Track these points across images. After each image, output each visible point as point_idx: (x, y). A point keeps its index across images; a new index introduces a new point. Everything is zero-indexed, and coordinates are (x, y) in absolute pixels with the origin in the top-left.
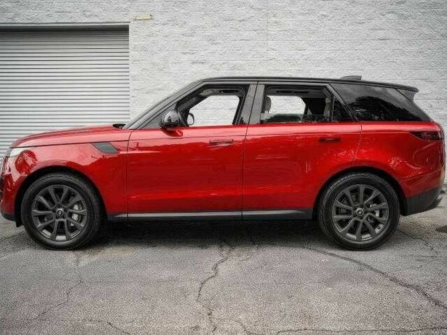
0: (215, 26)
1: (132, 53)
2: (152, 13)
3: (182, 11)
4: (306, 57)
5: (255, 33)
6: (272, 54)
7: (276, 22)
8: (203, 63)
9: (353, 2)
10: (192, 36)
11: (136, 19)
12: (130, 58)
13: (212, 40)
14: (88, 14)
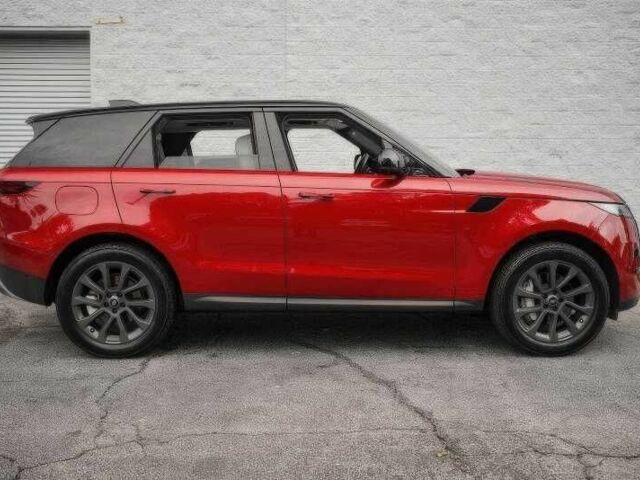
0: (211, 34)
1: (95, 71)
2: (122, 14)
3: (166, 12)
4: (338, 78)
5: (268, 43)
6: (292, 74)
7: (298, 30)
8: (196, 86)
9: (404, 3)
10: (179, 47)
11: (99, 23)
12: (92, 78)
13: (207, 53)
14: (30, 13)
